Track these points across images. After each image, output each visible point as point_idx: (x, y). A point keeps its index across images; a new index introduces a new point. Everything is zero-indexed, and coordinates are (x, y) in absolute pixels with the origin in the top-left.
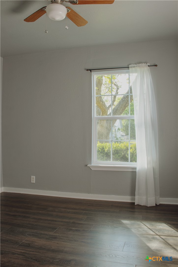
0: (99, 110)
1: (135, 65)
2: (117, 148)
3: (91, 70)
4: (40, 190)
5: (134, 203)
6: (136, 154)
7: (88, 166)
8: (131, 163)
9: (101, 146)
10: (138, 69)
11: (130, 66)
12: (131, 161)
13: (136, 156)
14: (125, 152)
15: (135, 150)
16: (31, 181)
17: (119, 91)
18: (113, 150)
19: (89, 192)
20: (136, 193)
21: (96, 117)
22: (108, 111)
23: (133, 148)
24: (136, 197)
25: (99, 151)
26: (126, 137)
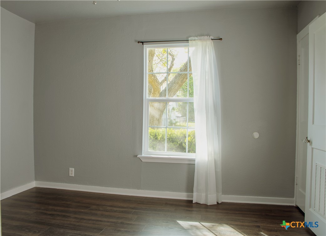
0: (150, 86)
1: (196, 37)
2: (172, 136)
3: (143, 42)
4: (79, 185)
5: (192, 201)
6: (195, 143)
7: (138, 156)
8: (189, 153)
9: (153, 133)
10: (199, 43)
11: (189, 39)
12: (189, 152)
13: (195, 145)
14: (182, 140)
15: (194, 138)
16: (70, 174)
17: (174, 62)
18: (168, 137)
19: (139, 188)
20: (195, 189)
21: (147, 99)
22: (161, 87)
23: (192, 136)
24: (195, 194)
25: (151, 138)
26: (182, 119)
